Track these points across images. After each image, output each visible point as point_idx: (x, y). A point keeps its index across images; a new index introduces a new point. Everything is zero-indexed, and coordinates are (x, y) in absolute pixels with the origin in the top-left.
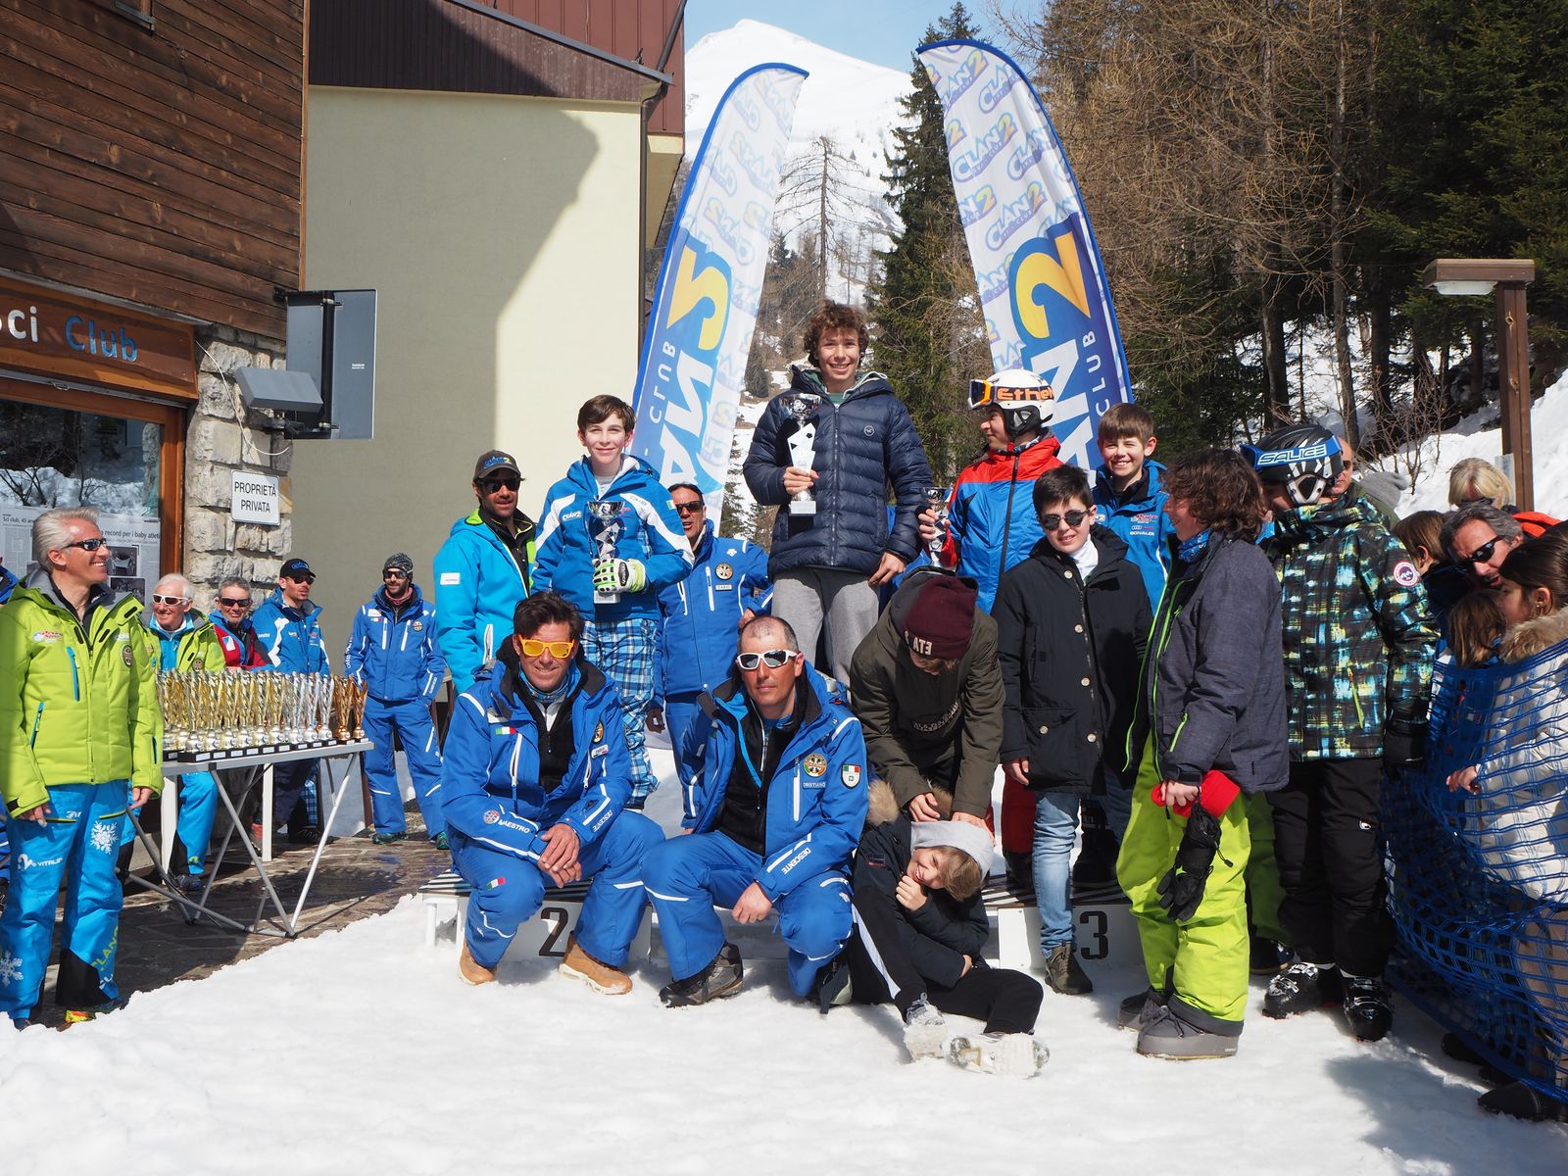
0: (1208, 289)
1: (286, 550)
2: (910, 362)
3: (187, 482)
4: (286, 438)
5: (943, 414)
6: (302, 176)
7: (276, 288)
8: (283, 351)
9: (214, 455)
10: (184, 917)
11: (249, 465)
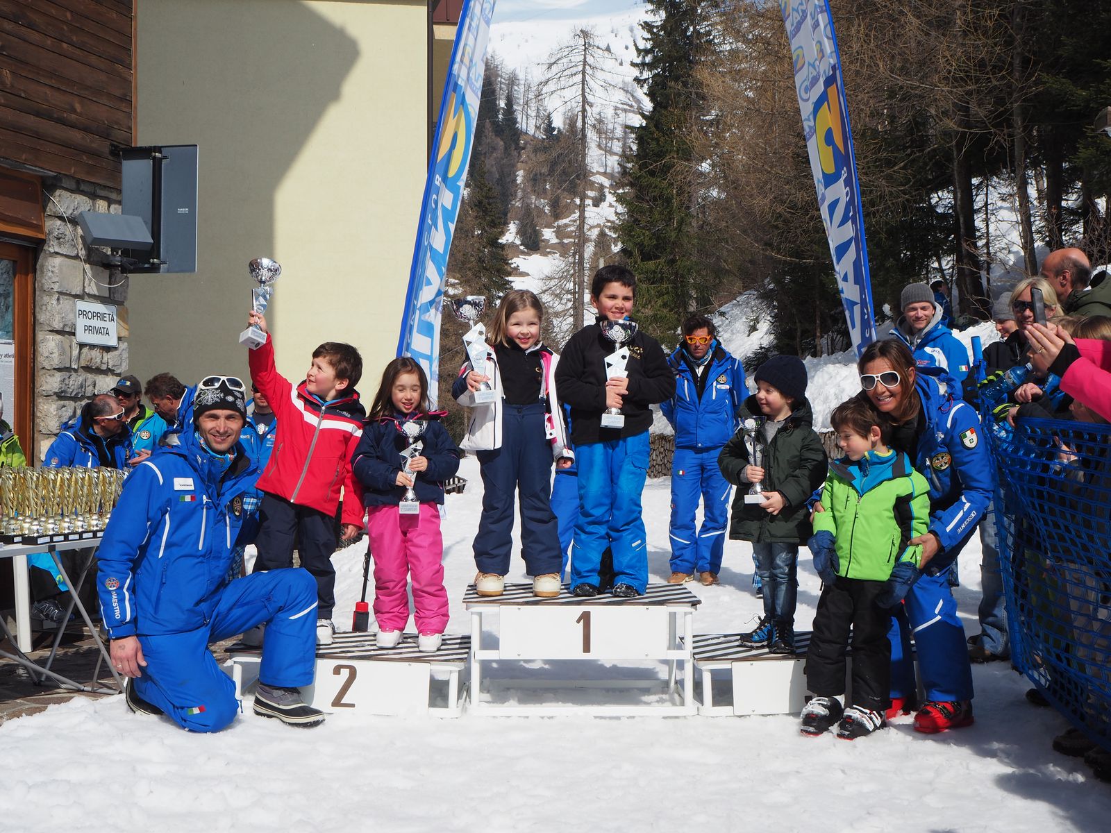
0: (907, 148)
1: (123, 368)
2: (657, 216)
3: (37, 309)
4: (123, 272)
5: (685, 259)
6: (133, 49)
7: (112, 145)
8: (119, 199)
9: (60, 287)
10: (32, 679)
11: (90, 296)
